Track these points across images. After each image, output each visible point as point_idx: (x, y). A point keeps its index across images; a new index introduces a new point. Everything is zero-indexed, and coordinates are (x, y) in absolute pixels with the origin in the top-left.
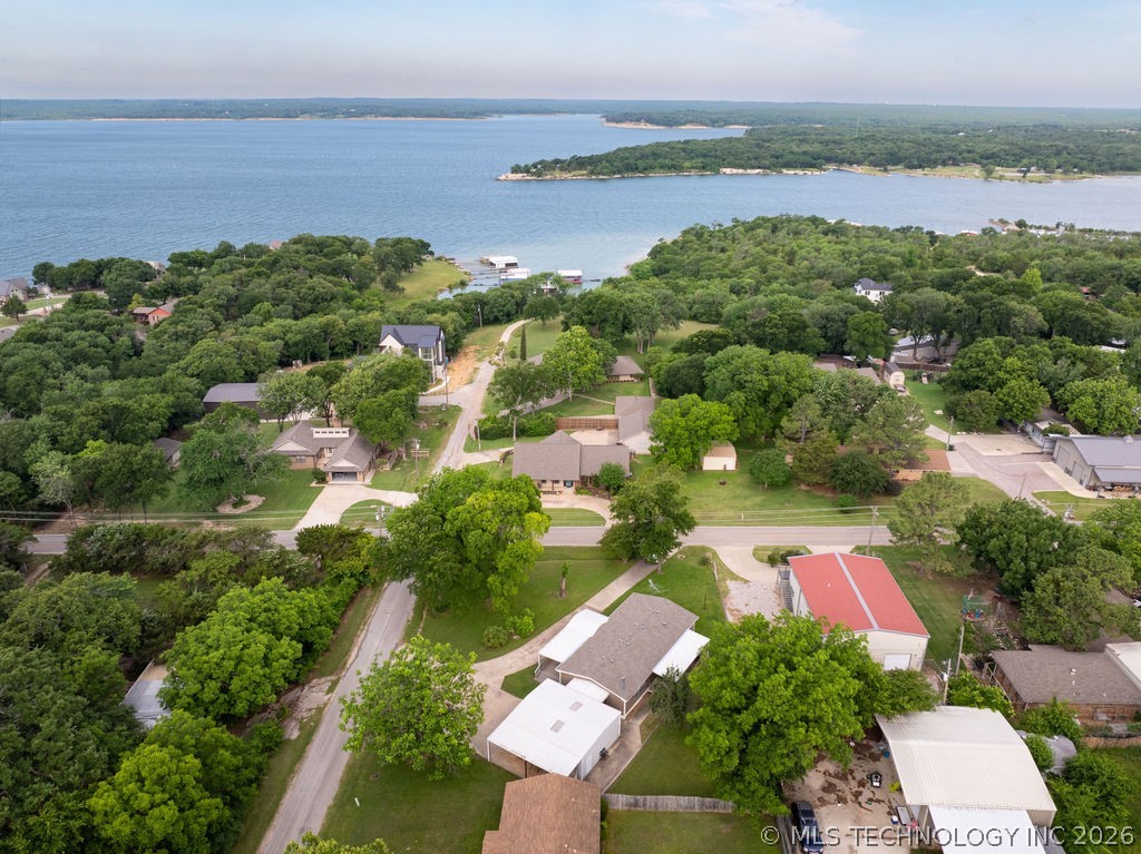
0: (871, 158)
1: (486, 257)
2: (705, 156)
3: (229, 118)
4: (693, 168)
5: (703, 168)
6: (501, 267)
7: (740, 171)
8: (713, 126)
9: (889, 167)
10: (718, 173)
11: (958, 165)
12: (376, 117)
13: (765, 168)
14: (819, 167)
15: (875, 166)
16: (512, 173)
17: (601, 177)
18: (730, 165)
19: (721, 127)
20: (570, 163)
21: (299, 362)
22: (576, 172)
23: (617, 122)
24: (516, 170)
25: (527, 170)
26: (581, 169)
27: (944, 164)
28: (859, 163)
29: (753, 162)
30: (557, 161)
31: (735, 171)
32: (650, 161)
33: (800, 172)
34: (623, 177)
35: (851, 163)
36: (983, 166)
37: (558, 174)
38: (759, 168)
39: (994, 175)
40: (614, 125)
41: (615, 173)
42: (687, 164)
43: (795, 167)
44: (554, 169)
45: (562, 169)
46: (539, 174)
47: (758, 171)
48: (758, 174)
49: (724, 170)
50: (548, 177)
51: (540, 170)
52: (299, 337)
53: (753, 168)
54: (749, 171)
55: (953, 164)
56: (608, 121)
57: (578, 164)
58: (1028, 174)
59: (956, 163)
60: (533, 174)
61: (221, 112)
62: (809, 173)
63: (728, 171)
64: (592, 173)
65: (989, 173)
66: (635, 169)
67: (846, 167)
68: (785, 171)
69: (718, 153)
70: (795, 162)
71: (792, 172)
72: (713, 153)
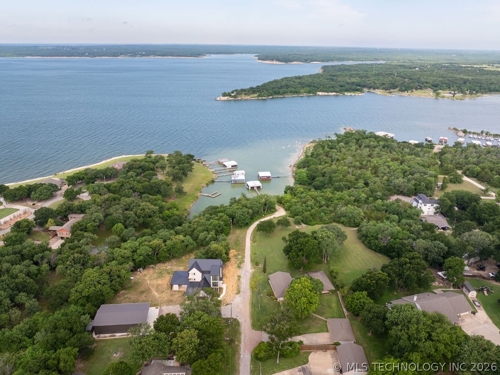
0: (383, 86)
1: (221, 161)
2: (309, 86)
3: (88, 56)
4: (304, 92)
5: (309, 92)
6: (229, 167)
7: (326, 94)
8: (306, 62)
9: (391, 90)
10: (316, 95)
11: (422, 89)
12: (155, 56)
13: (337, 92)
14: (361, 91)
15: (386, 90)
16: (223, 96)
17: (263, 98)
18: (321, 90)
19: (309, 62)
20: (249, 91)
21: (141, 269)
22: (252, 96)
24: (224, 95)
25: (229, 95)
26: (254, 94)
27: (416, 89)
28: (378, 88)
29: (331, 89)
30: (243, 90)
31: (323, 93)
32: (285, 90)
33: (353, 94)
34: (273, 98)
35: (374, 88)
36: (435, 91)
37: (244, 97)
38: (334, 92)
39: (440, 95)
40: (262, 61)
41: (269, 96)
42: (302, 91)
43: (350, 91)
44: (241, 94)
45: (245, 94)
46: (235, 97)
47: (334, 93)
48: (334, 95)
50: (239, 98)
51: (236, 94)
52: (141, 258)
53: (332, 92)
54: (330, 94)
55: (420, 89)
56: (259, 59)
57: (253, 91)
58: (455, 95)
59: (421, 88)
60: (232, 97)
61: (84, 54)
62: (357, 94)
63: (320, 93)
64: (259, 96)
65: (438, 94)
66: (279, 93)
67: (372, 90)
68: (346, 93)
69: (315, 84)
70: (350, 89)
71: (349, 94)
72: (313, 84)
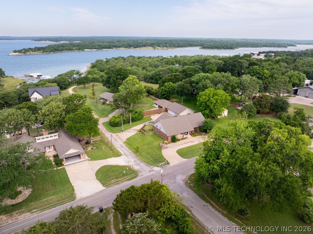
0: (124, 46)
2: (78, 46)
4: (76, 49)
5: (79, 49)
7: (90, 50)
8: (70, 41)
10: (83, 51)
11: (145, 47)
14: (112, 48)
15: (126, 48)
16: (14, 53)
17: (47, 53)
18: (87, 48)
20: (35, 49)
22: (38, 52)
23: (39, 41)
24: (15, 51)
25: (20, 51)
28: (121, 47)
29: (93, 47)
30: (30, 49)
31: (89, 50)
32: (62, 48)
33: (107, 50)
34: (54, 53)
35: (119, 47)
36: (152, 46)
37: (31, 53)
38: (95, 49)
39: (156, 48)
41: (51, 52)
42: (74, 48)
43: (106, 49)
44: (29, 51)
45: (33, 51)
46: (24, 53)
47: (95, 50)
48: (96, 50)
49: (85, 50)
50: (28, 54)
51: (25, 51)
53: (94, 49)
54: (93, 50)
56: (35, 41)
57: (38, 49)
60: (22, 53)
62: (110, 50)
63: (87, 50)
64: (44, 52)
66: (58, 50)
67: (118, 48)
68: (103, 50)
69: (82, 45)
70: (105, 47)
71: (105, 50)
72: (80, 45)
